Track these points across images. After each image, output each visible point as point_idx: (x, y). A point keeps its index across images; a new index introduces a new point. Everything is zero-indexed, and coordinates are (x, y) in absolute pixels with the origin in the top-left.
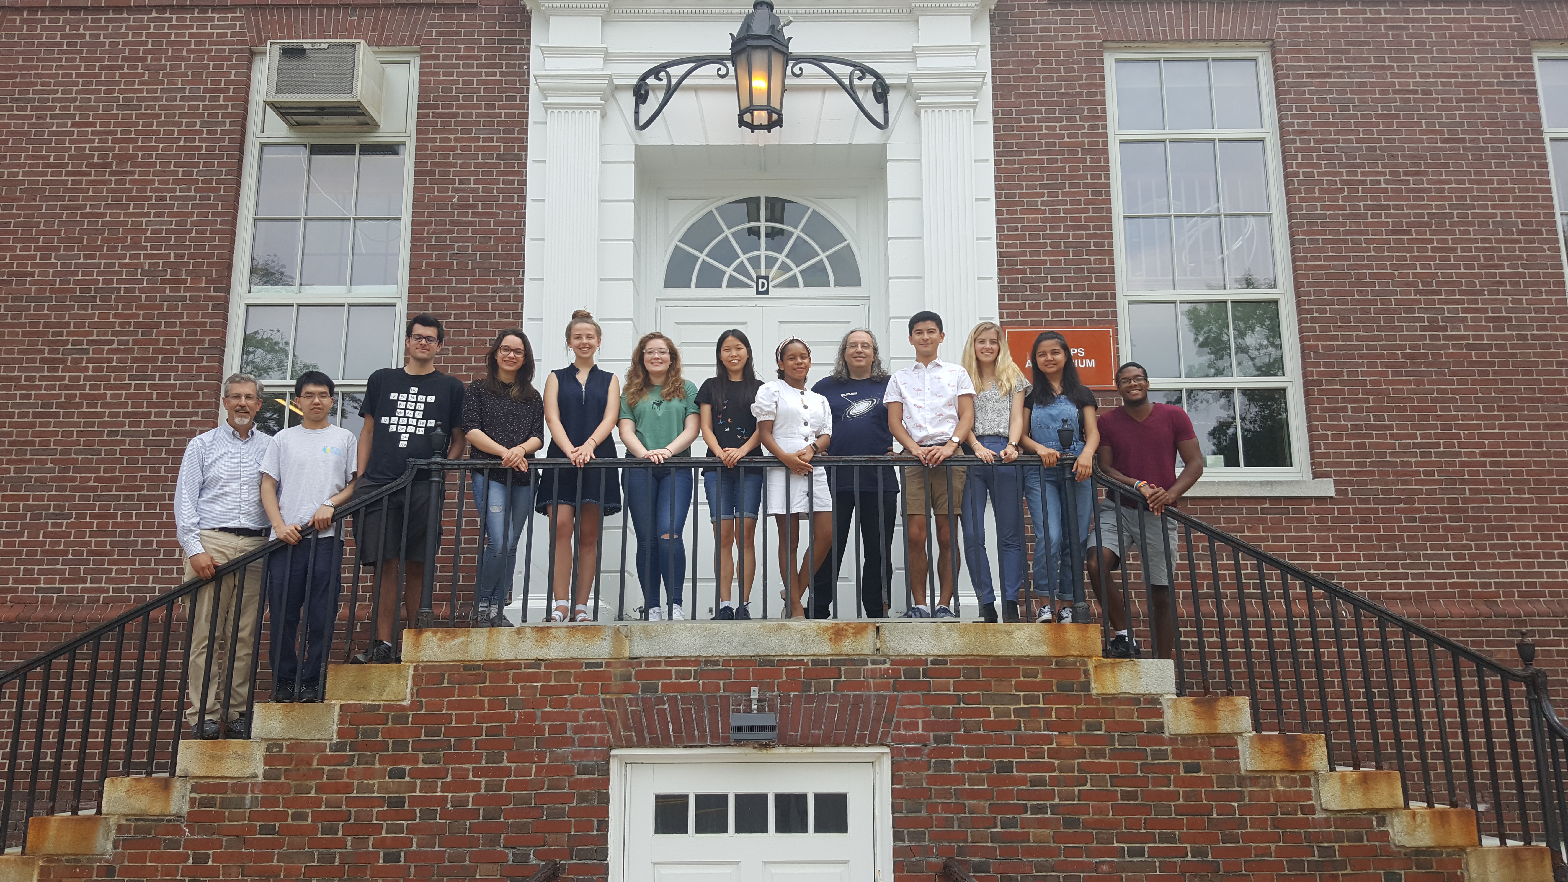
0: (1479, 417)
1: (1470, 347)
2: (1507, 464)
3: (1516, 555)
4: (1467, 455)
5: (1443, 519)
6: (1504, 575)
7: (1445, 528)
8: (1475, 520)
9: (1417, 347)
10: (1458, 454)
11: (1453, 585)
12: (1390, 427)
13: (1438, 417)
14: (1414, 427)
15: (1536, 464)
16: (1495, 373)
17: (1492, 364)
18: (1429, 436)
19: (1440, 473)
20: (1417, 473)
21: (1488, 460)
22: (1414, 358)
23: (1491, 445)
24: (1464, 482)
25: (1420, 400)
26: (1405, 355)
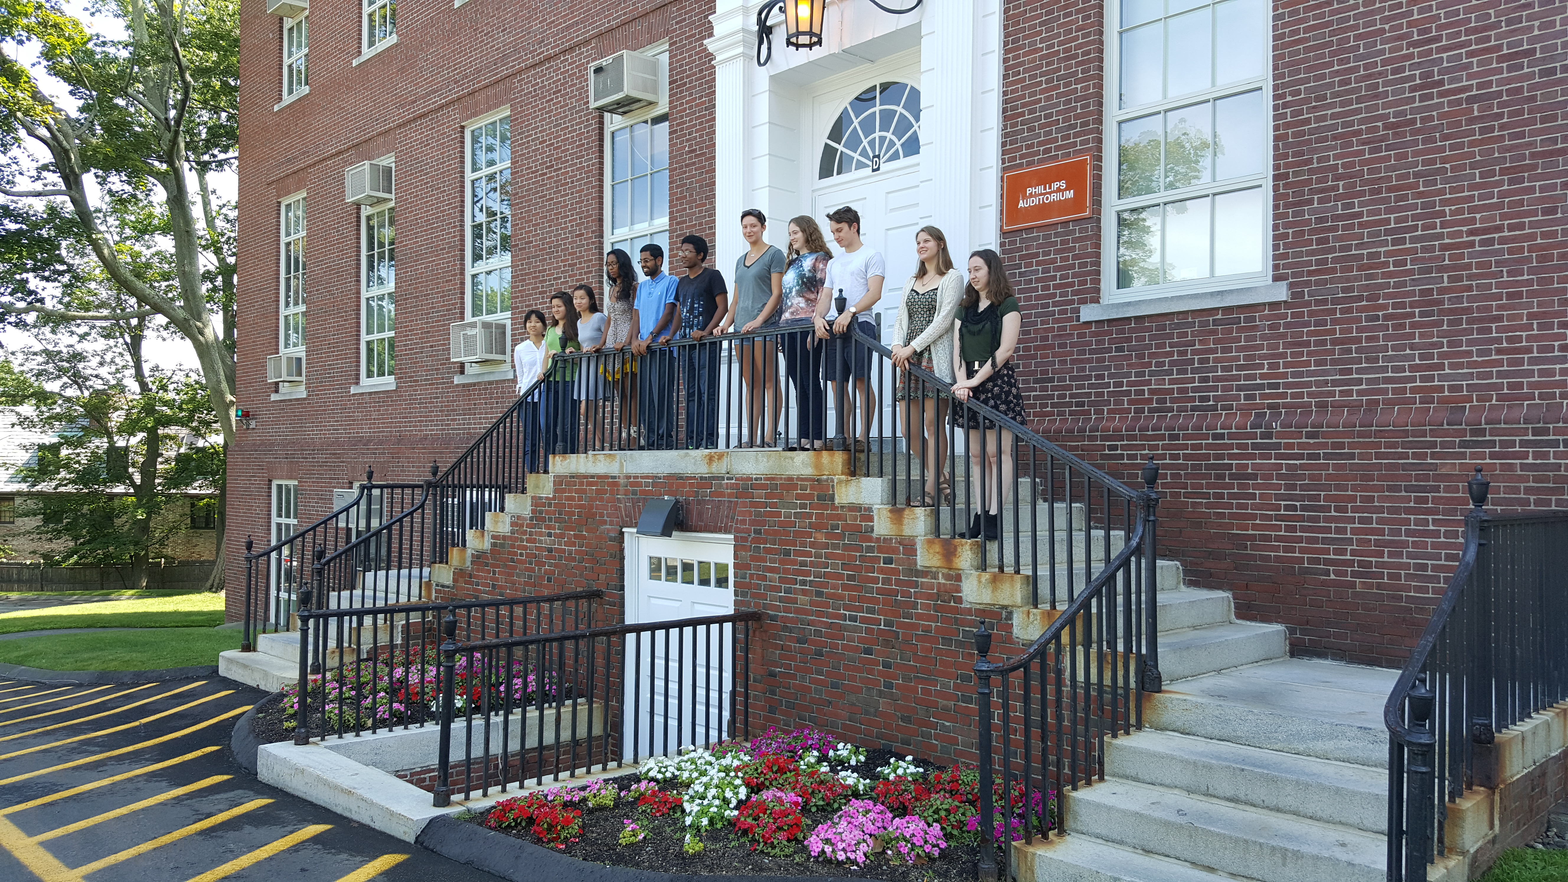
0: (1472, 188)
1: (1471, 100)
2: (1502, 240)
3: (1499, 351)
4: (1451, 235)
5: (1413, 315)
6: (1480, 376)
7: (1413, 325)
8: (1451, 312)
9: (1403, 113)
10: (1440, 236)
11: (1414, 390)
12: (1360, 215)
13: (1421, 195)
14: (1389, 211)
15: (1544, 235)
16: (1502, 127)
17: (1500, 116)
18: (1405, 219)
19: (1413, 261)
20: (1386, 265)
21: (1477, 238)
22: (1399, 127)
23: (1482, 220)
24: (1442, 269)
25: (1399, 178)
26: (1386, 127)
